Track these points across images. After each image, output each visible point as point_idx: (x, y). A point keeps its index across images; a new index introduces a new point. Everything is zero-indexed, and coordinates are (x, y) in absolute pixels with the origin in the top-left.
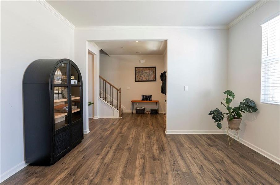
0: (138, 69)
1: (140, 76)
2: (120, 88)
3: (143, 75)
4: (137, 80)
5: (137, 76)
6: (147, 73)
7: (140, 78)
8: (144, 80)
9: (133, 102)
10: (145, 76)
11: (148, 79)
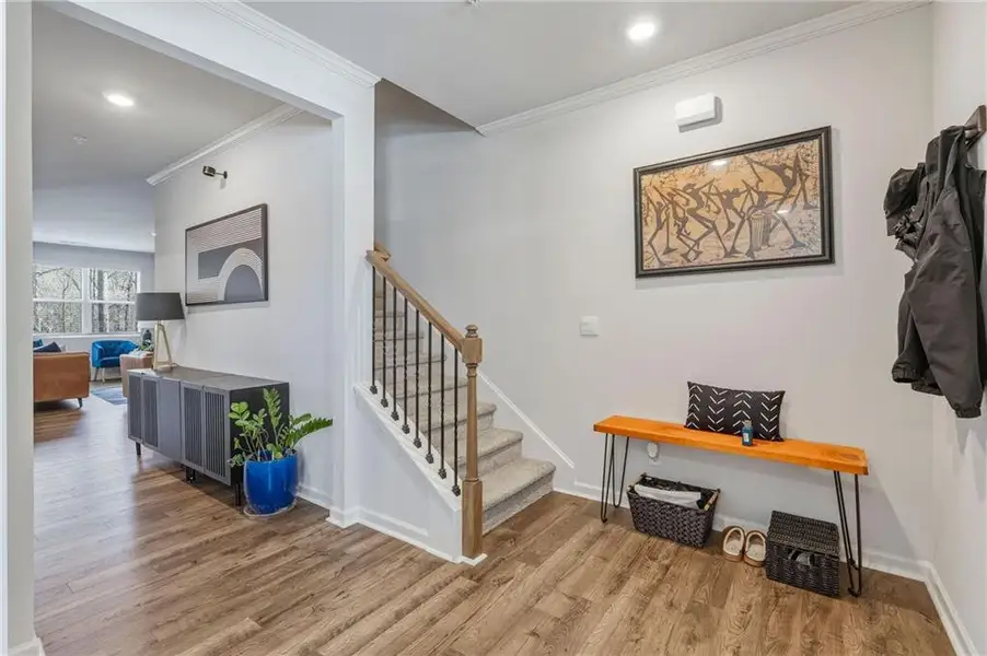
0: (656, 179)
1: (674, 230)
2: (471, 330)
3: (700, 219)
4: (651, 263)
5: (649, 230)
6: (737, 202)
7: (674, 243)
8: (705, 259)
9: (619, 435)
10: (722, 227)
11: (743, 244)
